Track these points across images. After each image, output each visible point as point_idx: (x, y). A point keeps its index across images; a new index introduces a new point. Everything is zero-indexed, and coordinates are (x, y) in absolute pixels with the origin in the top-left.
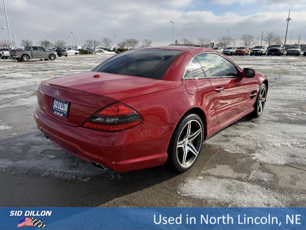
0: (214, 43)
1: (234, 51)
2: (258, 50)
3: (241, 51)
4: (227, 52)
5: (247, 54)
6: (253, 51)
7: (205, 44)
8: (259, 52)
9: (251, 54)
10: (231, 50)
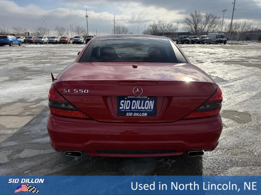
0: (29, 33)
1: (58, 40)
2: (78, 40)
3: (64, 40)
4: (52, 41)
5: (69, 43)
6: (74, 40)
7: (21, 33)
8: (79, 41)
9: (73, 43)
10: (56, 39)
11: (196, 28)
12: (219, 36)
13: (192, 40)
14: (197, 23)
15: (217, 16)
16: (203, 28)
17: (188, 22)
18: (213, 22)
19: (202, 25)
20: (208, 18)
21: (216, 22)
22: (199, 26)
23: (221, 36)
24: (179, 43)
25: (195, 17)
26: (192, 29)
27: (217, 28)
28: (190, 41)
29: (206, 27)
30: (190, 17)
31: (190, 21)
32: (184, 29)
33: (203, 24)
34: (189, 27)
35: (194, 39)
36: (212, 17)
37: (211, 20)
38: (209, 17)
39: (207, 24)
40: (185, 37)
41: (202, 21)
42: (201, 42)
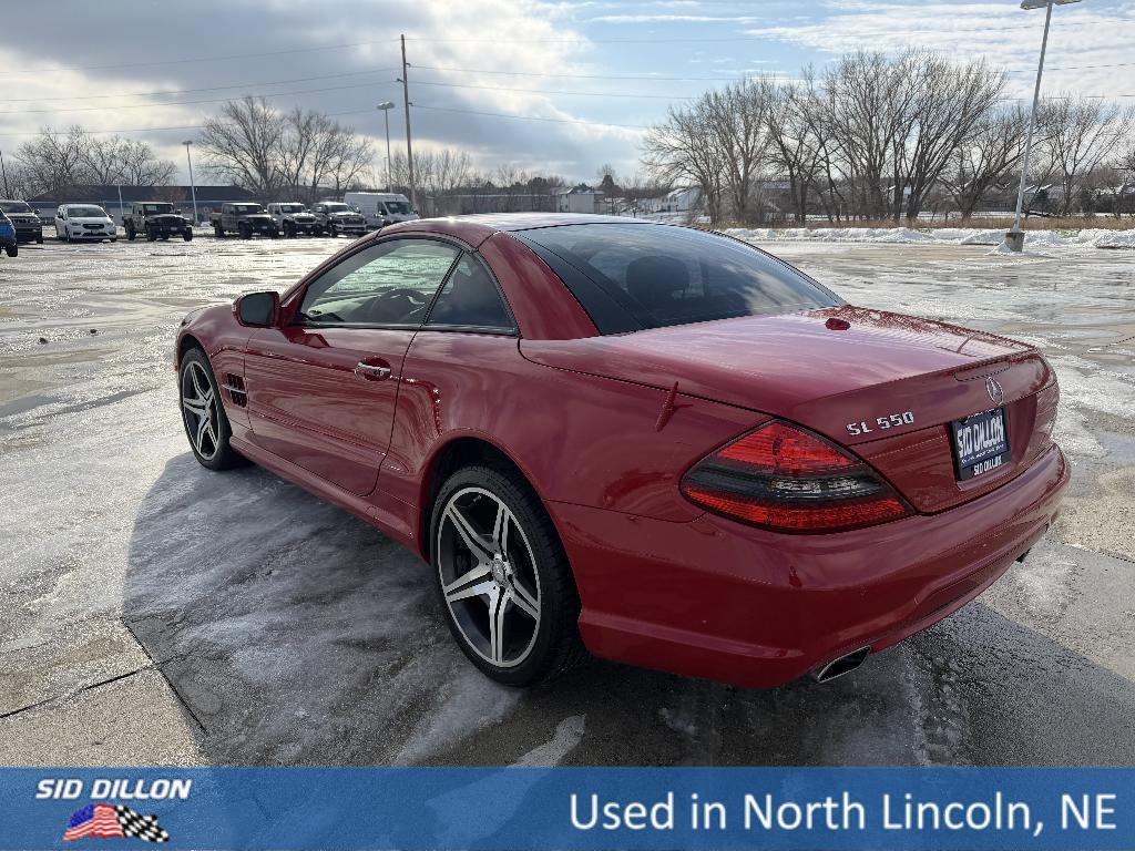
11: (262, 169)
12: (392, 206)
13: (285, 221)
14: (265, 149)
15: (342, 126)
16: (293, 169)
17: (224, 141)
18: (328, 145)
19: (288, 155)
20: (305, 128)
21: (340, 147)
22: (277, 161)
23: (398, 204)
24: (227, 233)
25: (251, 123)
26: (247, 172)
27: (349, 171)
28: (280, 225)
29: (307, 166)
30: (229, 120)
31: (230, 138)
32: (213, 171)
33: (292, 152)
34: (233, 162)
35: (295, 215)
36: (323, 125)
37: (319, 139)
38: (308, 123)
39: (308, 156)
40: (252, 210)
41: (284, 143)
42: (327, 229)
